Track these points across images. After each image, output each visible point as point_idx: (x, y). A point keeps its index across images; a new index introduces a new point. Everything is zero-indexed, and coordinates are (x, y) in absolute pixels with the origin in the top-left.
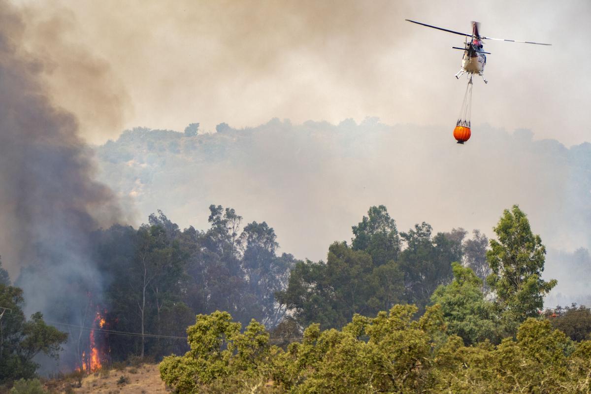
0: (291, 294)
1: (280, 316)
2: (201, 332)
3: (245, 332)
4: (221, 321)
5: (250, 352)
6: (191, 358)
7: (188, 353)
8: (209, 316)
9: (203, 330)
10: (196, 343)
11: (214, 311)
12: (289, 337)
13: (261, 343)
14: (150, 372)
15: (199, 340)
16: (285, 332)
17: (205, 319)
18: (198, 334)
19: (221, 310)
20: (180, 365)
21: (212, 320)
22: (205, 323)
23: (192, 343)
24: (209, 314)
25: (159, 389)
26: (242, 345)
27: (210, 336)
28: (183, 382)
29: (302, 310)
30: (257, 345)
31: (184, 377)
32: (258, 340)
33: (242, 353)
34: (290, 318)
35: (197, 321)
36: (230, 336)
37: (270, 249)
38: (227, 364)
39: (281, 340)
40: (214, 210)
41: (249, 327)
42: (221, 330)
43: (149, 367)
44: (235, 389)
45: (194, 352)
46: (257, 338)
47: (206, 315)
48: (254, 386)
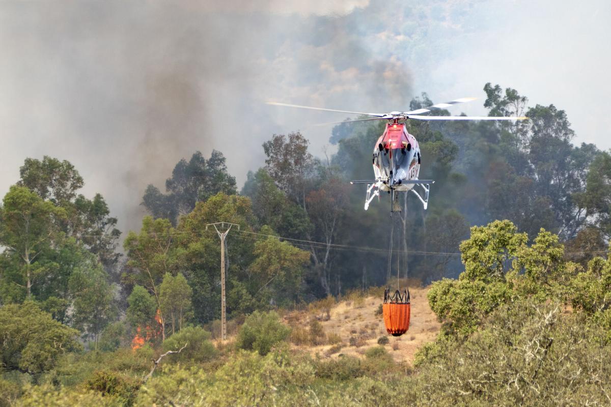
0: (591, 196)
1: (579, 223)
2: (478, 247)
3: (533, 245)
4: (502, 232)
5: (540, 269)
6: (465, 281)
7: (462, 274)
8: (486, 228)
9: (480, 245)
10: (471, 262)
11: (493, 221)
12: (592, 249)
13: (554, 258)
14: (416, 298)
15: (475, 258)
16: (586, 243)
17: (482, 231)
18: (474, 250)
19: (501, 219)
20: (452, 289)
21: (490, 231)
22: (482, 236)
23: (467, 262)
24: (485, 226)
25: (429, 319)
26: (530, 262)
27: (488, 252)
28: (455, 311)
29: (606, 215)
30: (549, 260)
31: (456, 306)
32: (550, 254)
33: (530, 272)
34: (592, 226)
35: (471, 235)
36: (514, 250)
37: (562, 139)
38: (511, 286)
39: (582, 254)
40: (491, 92)
41: (538, 238)
42: (503, 243)
43: (415, 293)
44: (524, 318)
45: (470, 274)
46: (549, 251)
47: (482, 226)
48: (548, 312)
